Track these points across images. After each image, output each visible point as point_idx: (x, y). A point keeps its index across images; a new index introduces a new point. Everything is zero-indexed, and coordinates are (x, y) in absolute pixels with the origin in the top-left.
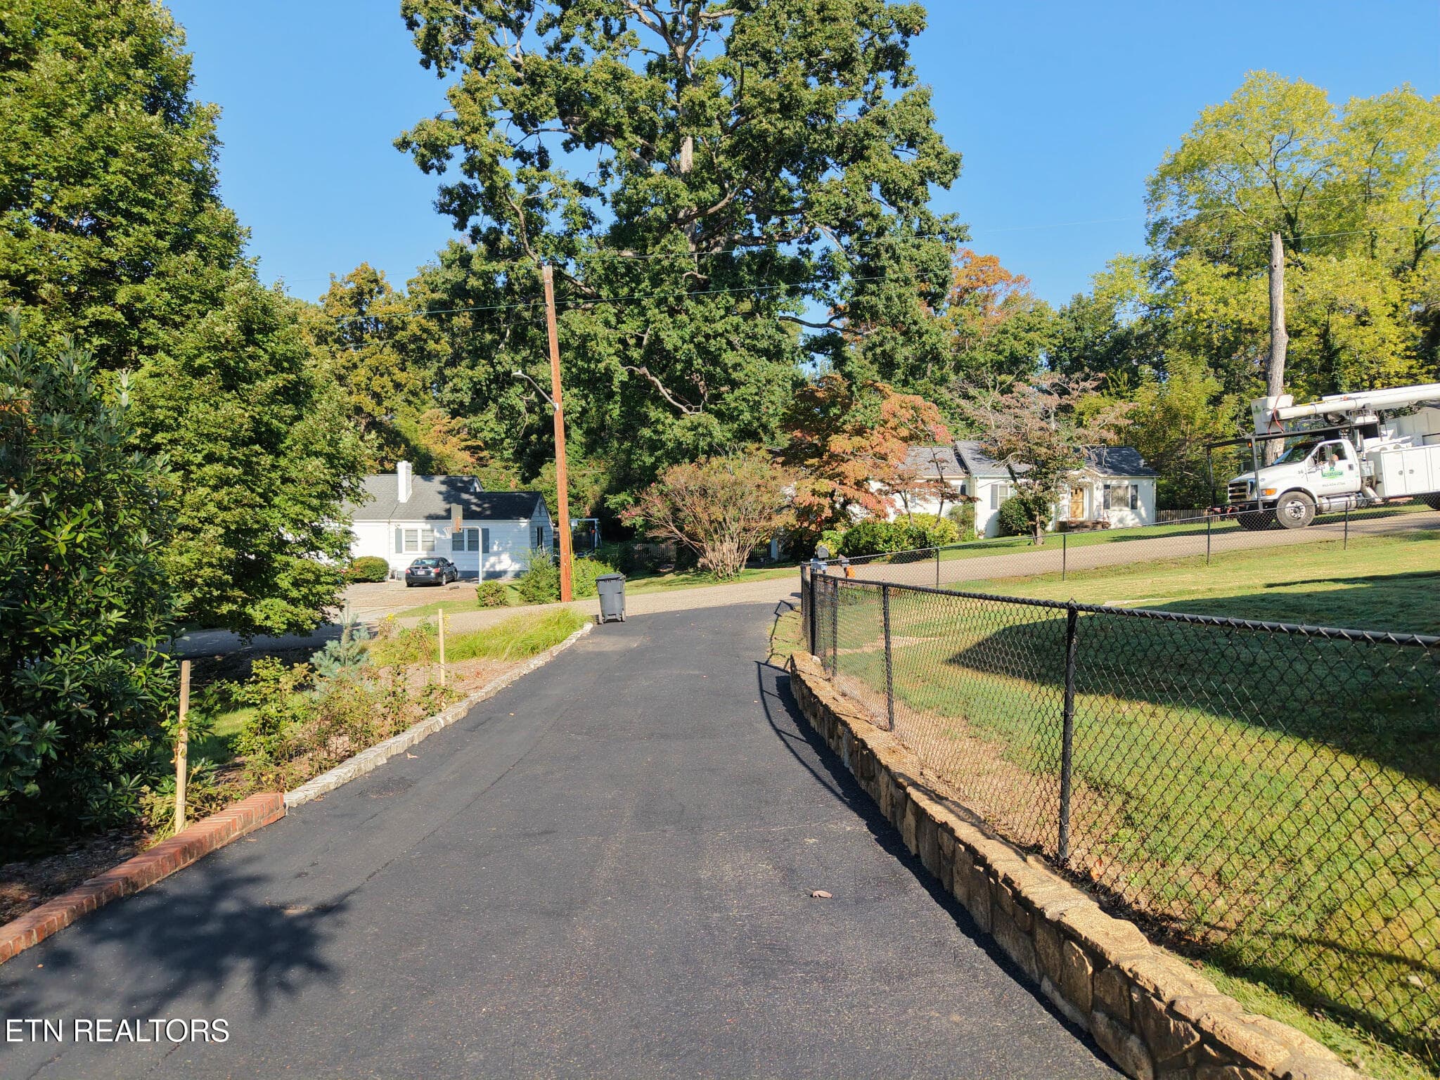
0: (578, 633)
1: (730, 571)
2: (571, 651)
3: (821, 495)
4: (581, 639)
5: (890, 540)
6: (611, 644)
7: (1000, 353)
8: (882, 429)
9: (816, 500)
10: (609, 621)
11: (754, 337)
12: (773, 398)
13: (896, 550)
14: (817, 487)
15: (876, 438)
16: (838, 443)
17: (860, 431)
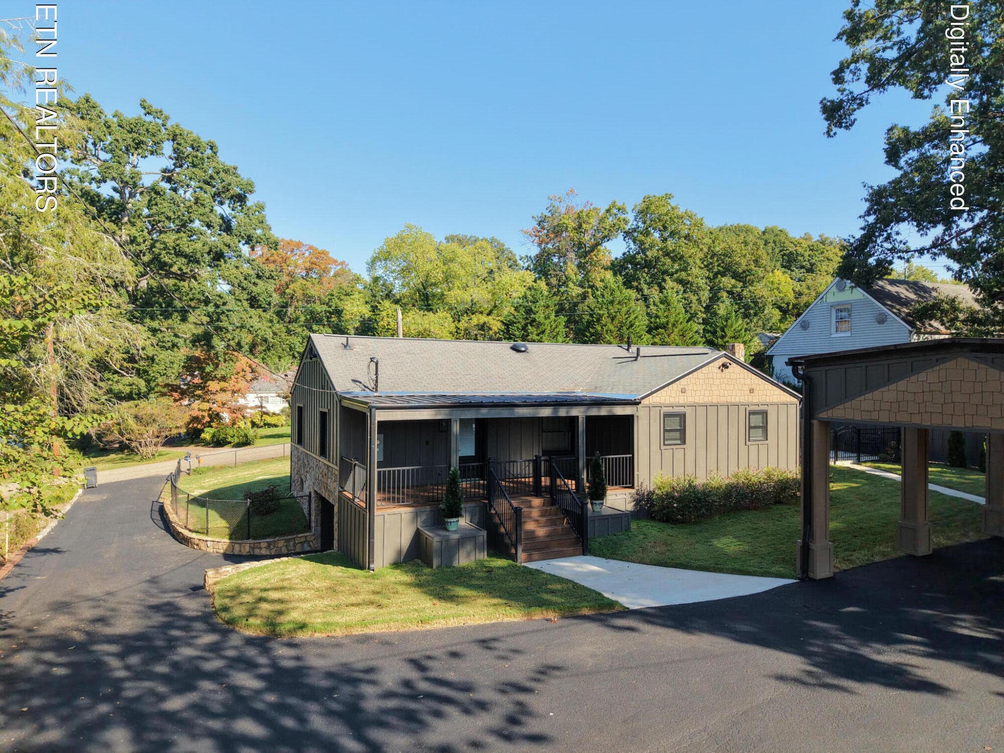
0: (78, 494)
1: (150, 456)
2: (77, 502)
3: (203, 411)
4: (80, 496)
5: (234, 436)
6: (93, 498)
7: (330, 307)
8: (236, 376)
9: (200, 413)
10: (90, 488)
11: (163, 342)
12: (173, 371)
13: (236, 440)
14: (201, 407)
15: (232, 382)
16: (213, 386)
17: (224, 379)
